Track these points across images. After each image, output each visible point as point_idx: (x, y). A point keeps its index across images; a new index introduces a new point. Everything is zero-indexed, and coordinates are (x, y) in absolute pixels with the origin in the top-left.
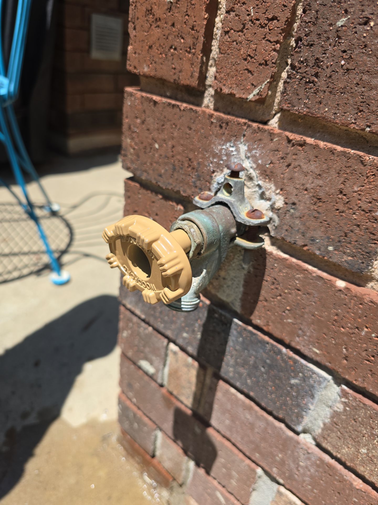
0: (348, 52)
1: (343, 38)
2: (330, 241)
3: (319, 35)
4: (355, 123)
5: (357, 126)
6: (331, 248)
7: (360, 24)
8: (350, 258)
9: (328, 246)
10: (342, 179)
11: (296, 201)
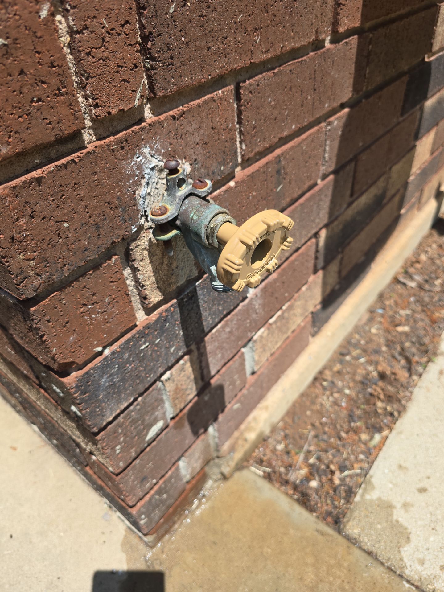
0: (183, 30)
1: (177, 20)
2: (220, 164)
3: (162, 24)
4: (203, 78)
5: (205, 78)
6: (222, 168)
7: (182, 7)
8: (231, 164)
9: (220, 168)
10: (210, 120)
11: (196, 157)
